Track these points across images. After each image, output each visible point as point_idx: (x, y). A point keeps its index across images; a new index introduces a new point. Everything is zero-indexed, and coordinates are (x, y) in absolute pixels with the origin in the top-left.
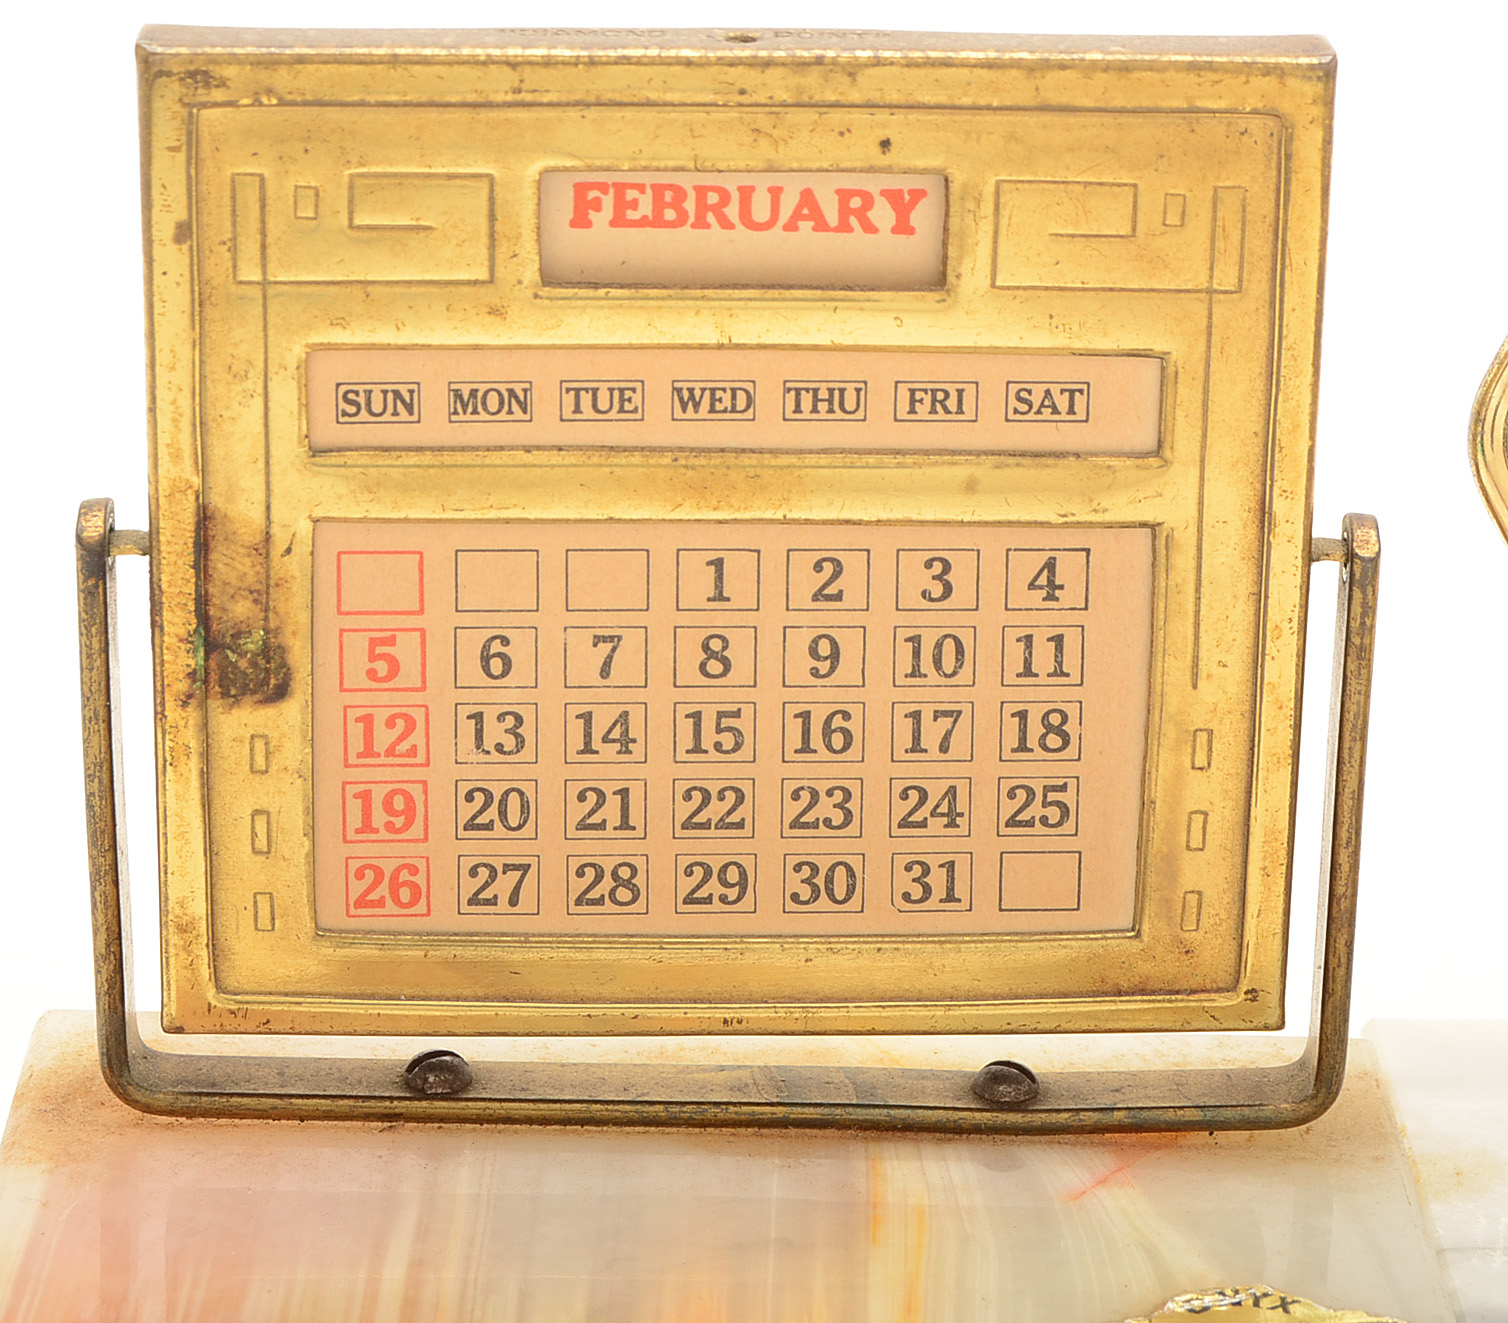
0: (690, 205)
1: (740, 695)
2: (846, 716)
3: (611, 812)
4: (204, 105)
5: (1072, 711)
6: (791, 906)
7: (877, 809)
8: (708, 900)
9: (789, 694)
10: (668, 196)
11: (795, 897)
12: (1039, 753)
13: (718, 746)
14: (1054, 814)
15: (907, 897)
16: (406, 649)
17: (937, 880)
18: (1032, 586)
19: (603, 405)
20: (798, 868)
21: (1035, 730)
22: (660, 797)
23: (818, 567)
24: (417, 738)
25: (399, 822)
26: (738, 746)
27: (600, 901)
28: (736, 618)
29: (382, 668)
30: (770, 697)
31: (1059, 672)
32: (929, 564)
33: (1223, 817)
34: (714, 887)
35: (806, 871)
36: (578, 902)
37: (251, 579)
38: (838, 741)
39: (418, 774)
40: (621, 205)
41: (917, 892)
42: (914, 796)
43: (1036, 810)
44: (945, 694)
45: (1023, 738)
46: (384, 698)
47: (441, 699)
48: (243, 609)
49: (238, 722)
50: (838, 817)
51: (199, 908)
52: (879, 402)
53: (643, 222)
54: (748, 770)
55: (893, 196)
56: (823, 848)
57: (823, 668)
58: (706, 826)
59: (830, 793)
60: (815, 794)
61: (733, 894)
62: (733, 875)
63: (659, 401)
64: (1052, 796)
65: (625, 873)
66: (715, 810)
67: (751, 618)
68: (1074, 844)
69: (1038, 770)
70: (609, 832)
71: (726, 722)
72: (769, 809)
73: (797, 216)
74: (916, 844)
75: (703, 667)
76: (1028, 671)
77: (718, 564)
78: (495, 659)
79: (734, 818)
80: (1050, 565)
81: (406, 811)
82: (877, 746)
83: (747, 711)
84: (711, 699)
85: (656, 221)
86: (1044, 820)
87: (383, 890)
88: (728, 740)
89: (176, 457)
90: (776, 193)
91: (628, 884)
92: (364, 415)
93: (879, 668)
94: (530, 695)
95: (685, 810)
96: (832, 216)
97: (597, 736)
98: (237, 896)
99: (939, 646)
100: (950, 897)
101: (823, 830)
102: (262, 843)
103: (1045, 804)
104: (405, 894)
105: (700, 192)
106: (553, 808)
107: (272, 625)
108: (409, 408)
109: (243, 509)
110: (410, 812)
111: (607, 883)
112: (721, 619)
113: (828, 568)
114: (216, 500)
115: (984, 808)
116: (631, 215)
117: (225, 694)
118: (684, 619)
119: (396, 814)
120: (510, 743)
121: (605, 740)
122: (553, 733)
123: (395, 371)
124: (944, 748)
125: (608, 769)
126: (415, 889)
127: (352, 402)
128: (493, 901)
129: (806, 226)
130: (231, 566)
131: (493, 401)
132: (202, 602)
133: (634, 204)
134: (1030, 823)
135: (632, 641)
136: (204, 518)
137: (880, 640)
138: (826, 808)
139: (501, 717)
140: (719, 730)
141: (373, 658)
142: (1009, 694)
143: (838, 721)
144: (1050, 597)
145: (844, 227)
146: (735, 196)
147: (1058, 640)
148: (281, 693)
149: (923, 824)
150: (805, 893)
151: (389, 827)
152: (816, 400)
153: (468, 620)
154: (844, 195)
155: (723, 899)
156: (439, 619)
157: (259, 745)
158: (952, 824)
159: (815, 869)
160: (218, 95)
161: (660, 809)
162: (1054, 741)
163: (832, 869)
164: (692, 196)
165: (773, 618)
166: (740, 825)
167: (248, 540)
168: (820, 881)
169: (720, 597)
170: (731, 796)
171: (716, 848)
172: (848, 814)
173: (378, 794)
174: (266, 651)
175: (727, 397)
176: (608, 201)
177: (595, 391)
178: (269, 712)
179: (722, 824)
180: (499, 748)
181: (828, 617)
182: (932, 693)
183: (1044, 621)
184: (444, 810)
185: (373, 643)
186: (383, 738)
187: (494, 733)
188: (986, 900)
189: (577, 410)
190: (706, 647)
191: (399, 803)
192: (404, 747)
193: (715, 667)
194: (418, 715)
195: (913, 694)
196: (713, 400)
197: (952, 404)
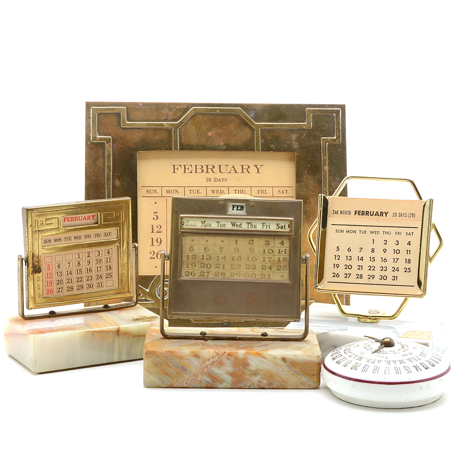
0: (74, 219)
1: (81, 267)
2: (91, 268)
3: (70, 281)
4: (33, 213)
5: (111, 265)
6: (87, 289)
7: (94, 278)
8: (79, 289)
9: (86, 267)
10: (72, 218)
11: (87, 288)
12: (109, 270)
13: (80, 273)
14: (110, 276)
15: (98, 287)
16: (51, 266)
17: (100, 284)
18: (107, 253)
19: (68, 239)
20: (87, 285)
21: (108, 268)
22: (74, 279)
23: (88, 253)
24: (52, 275)
25: (51, 284)
26: (81, 273)
27: (69, 291)
28: (81, 260)
29: (49, 268)
30: (84, 267)
31: (110, 262)
32: (98, 252)
33: (126, 274)
34: (80, 288)
35: (88, 285)
36: (68, 291)
37: (37, 261)
38: (90, 271)
39: (52, 279)
40: (68, 219)
41: (98, 286)
42: (98, 276)
43: (109, 276)
44: (100, 265)
45: (107, 269)
46: (49, 272)
47: (54, 271)
48: (36, 263)
49: (36, 275)
50: (91, 279)
51: (33, 295)
52: (93, 236)
53: (70, 221)
54: (82, 275)
55: (92, 216)
56: (90, 282)
57: (89, 264)
58: (79, 281)
59: (90, 277)
60: (89, 277)
61: (82, 288)
62: (82, 286)
63: (73, 238)
64: (110, 274)
65: (72, 287)
66: (80, 279)
67: (82, 259)
68: (112, 279)
69: (109, 272)
70: (70, 283)
71: (80, 270)
72: (85, 279)
73: (84, 219)
74: (98, 281)
75: (78, 265)
76: (107, 262)
77: (79, 254)
78: (59, 266)
79: (81, 280)
80: (109, 251)
81: (51, 283)
82: (94, 271)
83: (82, 269)
84: (79, 268)
85: (71, 221)
86: (110, 277)
87: (49, 292)
88: (80, 272)
89: (30, 249)
90: (82, 217)
91: (72, 288)
92: (46, 243)
93: (94, 263)
94: (62, 270)
95: (77, 280)
96: (87, 219)
97: (68, 273)
98: (36, 294)
99: (99, 260)
100: (102, 286)
101: (90, 280)
102: (38, 288)
103: (110, 275)
104: (51, 292)
105: (75, 217)
106: (65, 281)
107: (39, 265)
108: (50, 242)
109: (36, 253)
110: (52, 283)
111: (70, 288)
112: (79, 260)
113: (89, 253)
114: (34, 253)
115: (104, 276)
116: (69, 220)
117: (35, 273)
118: (76, 260)
119: (50, 284)
120: (61, 275)
121: (69, 273)
122: (65, 273)
123: (49, 238)
124: (100, 271)
125: (70, 277)
126: (52, 291)
127: (45, 241)
128: (60, 292)
129: (85, 220)
130: (36, 259)
131: (58, 240)
132: (33, 263)
133: (69, 219)
134: (108, 277)
135: (71, 263)
136: (33, 254)
137: (94, 260)
138: (90, 278)
139: (60, 272)
140: (80, 271)
141: (48, 267)
142: (106, 264)
143: (90, 269)
144: (109, 254)
145: (88, 219)
146: (78, 217)
147: (110, 258)
148: (40, 272)
149: (99, 279)
150: (88, 287)
151: (50, 285)
152: (87, 237)
153: (56, 262)
154: (88, 216)
155: (81, 289)
156: (54, 263)
157: (38, 278)
158: (101, 278)
159: (89, 285)
160: (34, 212)
161: (75, 280)
162: (110, 269)
163: (91, 284)
164: (74, 218)
165: (84, 259)
166: (82, 281)
167: (37, 256)
168: (90, 286)
169: (79, 258)
170: (81, 278)
171: (80, 283)
172: (92, 279)
173: (49, 282)
174: (38, 268)
175: (79, 237)
176: (67, 219)
177: (67, 238)
178: (39, 274)
179: (80, 281)
180: (60, 275)
181: (89, 258)
182: (99, 265)
183: (108, 257)
184: (55, 283)
185: (48, 266)
186: (49, 276)
187: (59, 274)
188: (105, 286)
189: (66, 240)
190: (78, 263)
191: (51, 282)
192: (51, 277)
193: (79, 265)
194: (52, 273)
195: (97, 265)
196: (78, 238)
197: (99, 236)
